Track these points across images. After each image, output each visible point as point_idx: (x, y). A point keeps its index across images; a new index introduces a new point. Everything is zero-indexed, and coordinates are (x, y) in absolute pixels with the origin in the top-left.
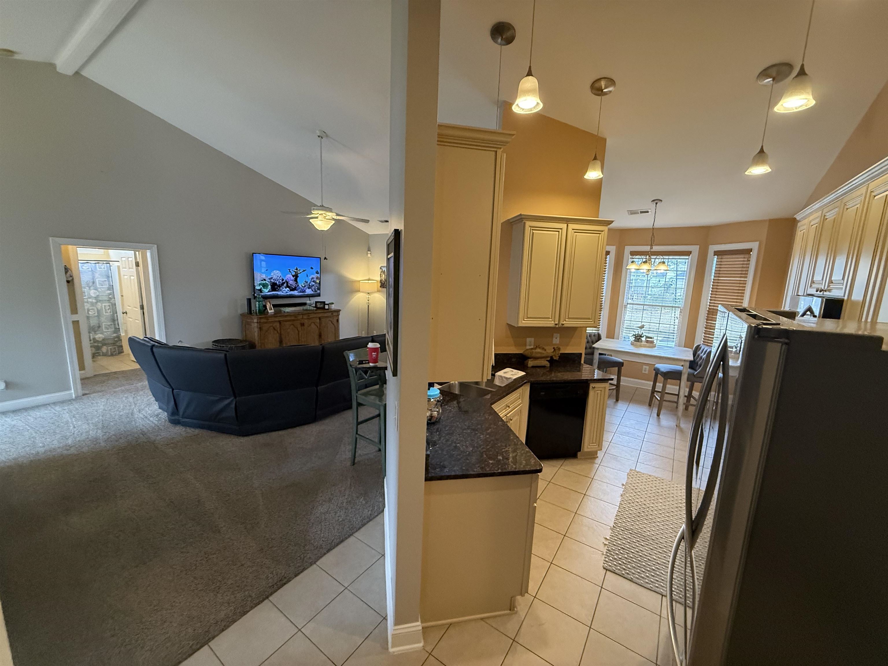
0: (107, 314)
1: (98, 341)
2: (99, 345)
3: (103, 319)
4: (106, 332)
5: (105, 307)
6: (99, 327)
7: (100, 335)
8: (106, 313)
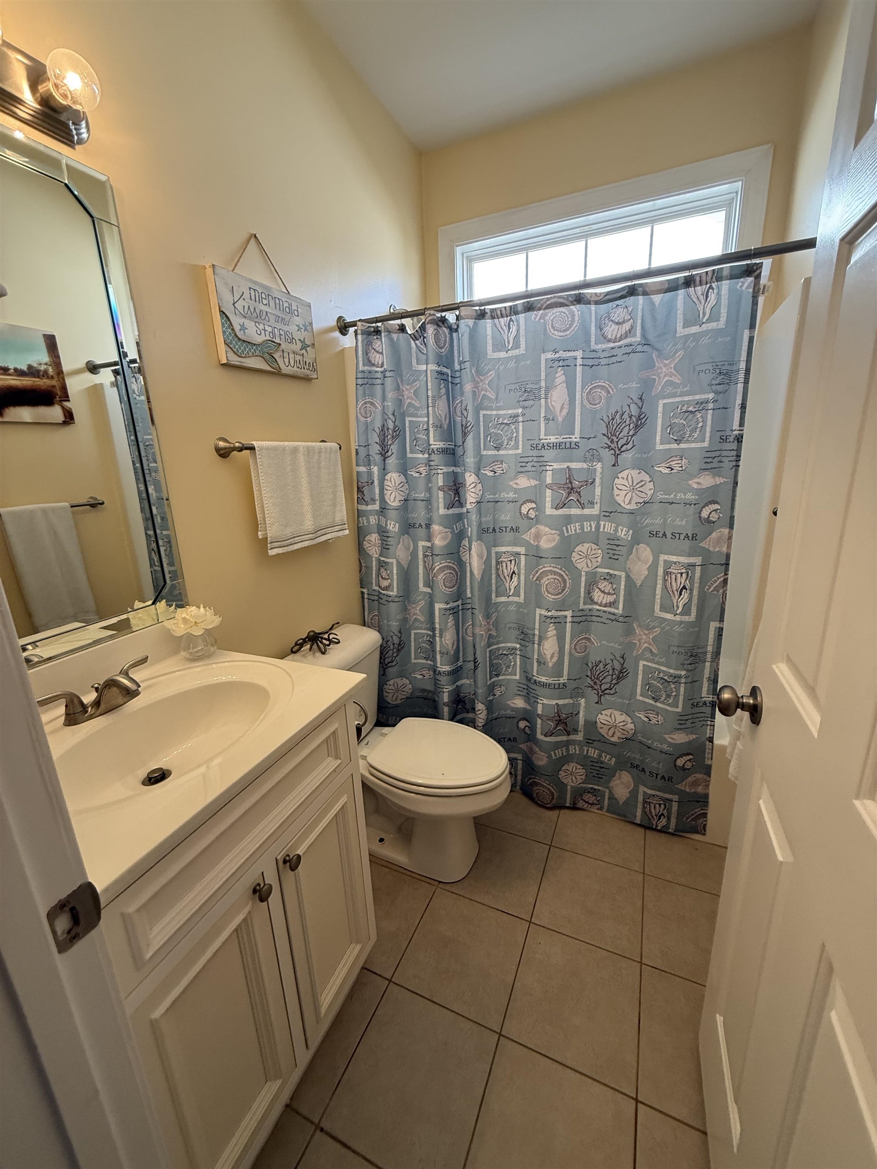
0: (669, 616)
1: (603, 741)
2: (606, 758)
3: (643, 639)
4: (647, 709)
5: (666, 573)
6: (621, 675)
7: (620, 718)
8: (663, 609)
